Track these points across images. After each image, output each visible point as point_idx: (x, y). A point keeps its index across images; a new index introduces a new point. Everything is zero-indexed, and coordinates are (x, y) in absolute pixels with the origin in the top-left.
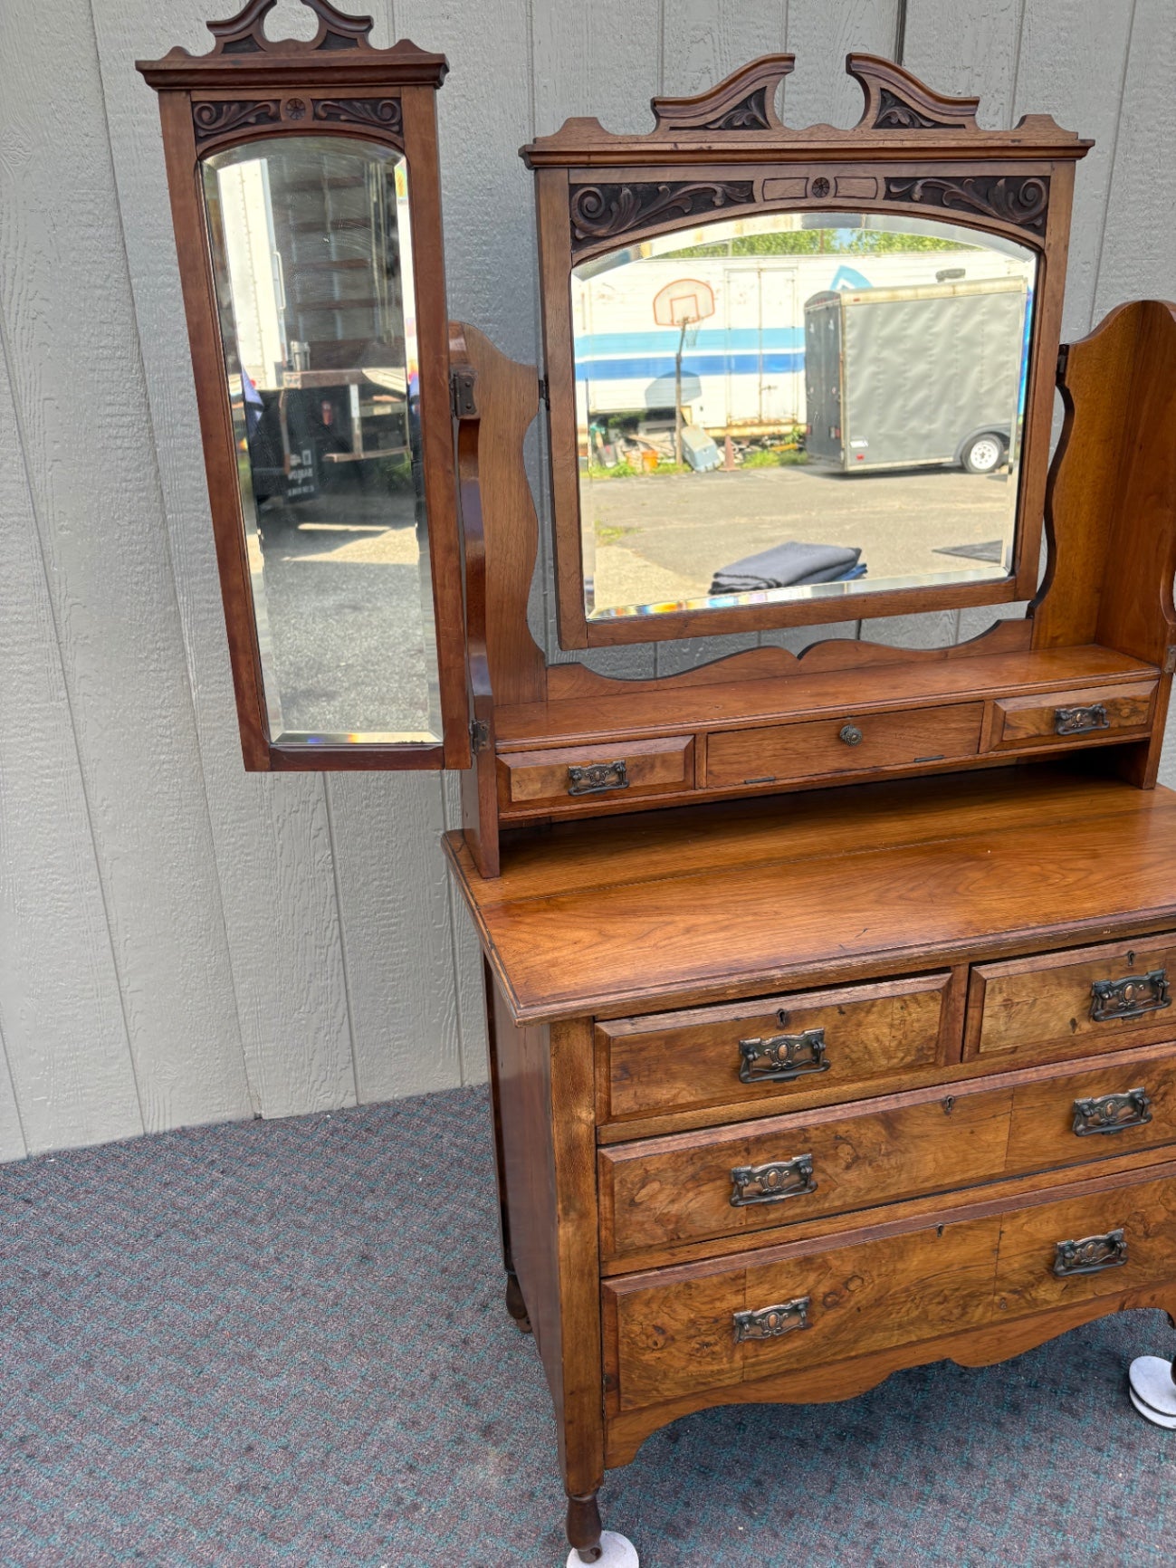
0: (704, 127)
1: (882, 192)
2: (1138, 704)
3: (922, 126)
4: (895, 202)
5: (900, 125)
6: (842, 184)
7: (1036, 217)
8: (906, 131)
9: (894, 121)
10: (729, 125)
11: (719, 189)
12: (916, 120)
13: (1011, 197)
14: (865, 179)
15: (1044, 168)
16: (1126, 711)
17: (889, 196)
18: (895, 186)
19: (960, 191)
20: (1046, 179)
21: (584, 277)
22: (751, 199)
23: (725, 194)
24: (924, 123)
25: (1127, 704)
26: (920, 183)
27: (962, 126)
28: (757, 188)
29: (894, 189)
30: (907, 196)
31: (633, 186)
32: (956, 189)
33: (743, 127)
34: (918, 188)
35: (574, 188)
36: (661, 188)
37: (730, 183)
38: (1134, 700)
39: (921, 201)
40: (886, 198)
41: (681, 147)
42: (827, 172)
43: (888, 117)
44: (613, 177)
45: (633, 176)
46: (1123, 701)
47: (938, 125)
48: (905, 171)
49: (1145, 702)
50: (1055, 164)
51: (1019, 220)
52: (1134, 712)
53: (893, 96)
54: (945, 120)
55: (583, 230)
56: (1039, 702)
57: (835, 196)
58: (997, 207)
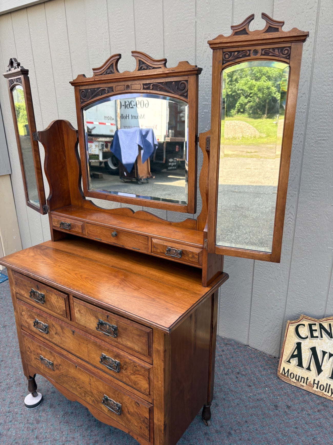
0: (101, 74)
1: (142, 88)
2: (194, 255)
3: (150, 69)
4: (146, 90)
5: (144, 69)
6: (133, 86)
7: (185, 93)
8: (146, 71)
9: (143, 68)
10: (107, 73)
11: (106, 89)
12: (148, 67)
13: (177, 87)
14: (138, 85)
15: (186, 78)
16: (190, 256)
17: (144, 89)
18: (146, 86)
19: (162, 86)
20: (187, 81)
21: (85, 110)
22: (113, 91)
23: (108, 90)
24: (151, 68)
25: (191, 253)
26: (152, 84)
27: (160, 68)
28: (114, 88)
29: (145, 87)
30: (148, 88)
31: (90, 89)
32: (161, 86)
33: (109, 73)
34: (151, 86)
35: (80, 90)
36: (95, 89)
37: (109, 87)
38: (193, 253)
39: (152, 89)
40: (143, 89)
41: (96, 80)
42: (129, 83)
43: (141, 67)
44: (87, 87)
45: (90, 87)
46: (189, 252)
47: (154, 68)
48: (148, 82)
49: (197, 255)
50: (189, 76)
51: (180, 94)
52: (193, 257)
53: (142, 61)
54: (156, 66)
55: (83, 100)
56: (163, 243)
57: (131, 89)
58: (173, 90)
